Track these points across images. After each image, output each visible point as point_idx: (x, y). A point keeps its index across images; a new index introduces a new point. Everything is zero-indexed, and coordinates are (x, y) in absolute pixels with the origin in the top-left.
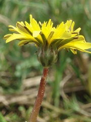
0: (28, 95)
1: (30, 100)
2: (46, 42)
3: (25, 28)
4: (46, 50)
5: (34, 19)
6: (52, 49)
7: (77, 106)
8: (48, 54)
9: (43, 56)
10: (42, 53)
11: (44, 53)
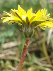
0: (5, 53)
1: (6, 56)
2: (28, 23)
3: (16, 13)
4: (28, 28)
5: (21, 8)
6: (32, 27)
7: (36, 60)
8: (29, 30)
9: (26, 31)
10: (26, 30)
11: (27, 29)
